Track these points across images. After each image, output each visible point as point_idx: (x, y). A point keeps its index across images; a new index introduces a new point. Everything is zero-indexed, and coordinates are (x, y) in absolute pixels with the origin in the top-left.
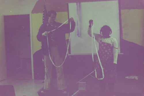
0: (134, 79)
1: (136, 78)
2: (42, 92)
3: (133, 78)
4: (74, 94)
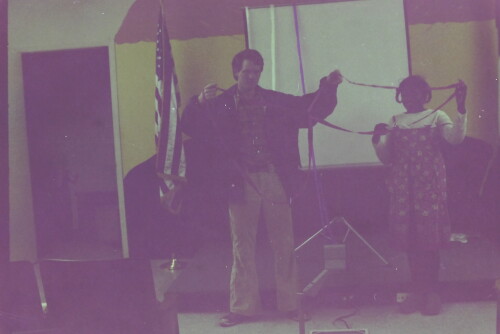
1: (462, 238)
4: (315, 281)
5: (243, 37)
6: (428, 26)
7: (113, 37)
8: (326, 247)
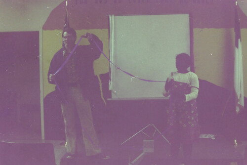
0: (210, 139)
1: (212, 137)
2: (69, 157)
3: (207, 137)
4: (138, 158)
5: (107, 30)
6: (201, 29)
7: (42, 27)
8: (144, 141)
